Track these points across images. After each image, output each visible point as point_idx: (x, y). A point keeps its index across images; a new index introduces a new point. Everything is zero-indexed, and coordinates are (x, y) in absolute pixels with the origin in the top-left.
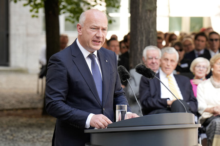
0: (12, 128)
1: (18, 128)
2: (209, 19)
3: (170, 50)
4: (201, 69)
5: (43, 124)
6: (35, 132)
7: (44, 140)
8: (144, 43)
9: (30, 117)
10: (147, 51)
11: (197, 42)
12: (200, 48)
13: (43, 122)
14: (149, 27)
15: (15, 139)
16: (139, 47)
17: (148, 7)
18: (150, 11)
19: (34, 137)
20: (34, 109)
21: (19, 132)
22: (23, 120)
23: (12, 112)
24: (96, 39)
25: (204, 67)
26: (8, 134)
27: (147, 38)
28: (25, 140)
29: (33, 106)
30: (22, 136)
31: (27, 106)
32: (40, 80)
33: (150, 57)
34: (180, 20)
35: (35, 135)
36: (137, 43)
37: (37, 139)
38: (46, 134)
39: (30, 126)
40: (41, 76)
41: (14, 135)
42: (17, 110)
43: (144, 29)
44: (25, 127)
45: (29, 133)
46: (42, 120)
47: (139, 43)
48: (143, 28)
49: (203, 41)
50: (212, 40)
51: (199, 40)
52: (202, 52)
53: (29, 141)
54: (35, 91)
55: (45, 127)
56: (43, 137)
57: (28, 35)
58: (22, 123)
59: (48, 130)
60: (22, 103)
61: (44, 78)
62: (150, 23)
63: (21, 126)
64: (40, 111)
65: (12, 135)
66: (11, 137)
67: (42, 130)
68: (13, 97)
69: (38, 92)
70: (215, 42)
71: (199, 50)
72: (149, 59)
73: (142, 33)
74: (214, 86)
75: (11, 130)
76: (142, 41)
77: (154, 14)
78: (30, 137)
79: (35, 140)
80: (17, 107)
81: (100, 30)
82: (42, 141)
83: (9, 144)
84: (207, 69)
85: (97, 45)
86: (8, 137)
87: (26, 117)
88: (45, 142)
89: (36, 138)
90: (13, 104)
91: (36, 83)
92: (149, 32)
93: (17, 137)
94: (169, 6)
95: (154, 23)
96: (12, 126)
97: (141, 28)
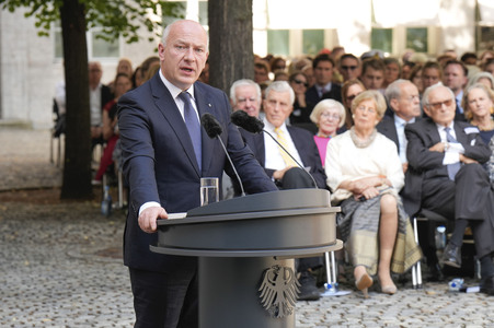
0: (13, 222)
1: (22, 221)
2: (335, 31)
3: (280, 86)
4: (331, 119)
5: (65, 214)
6: (53, 228)
7: (68, 240)
8: (233, 74)
9: (41, 202)
10: (237, 88)
11: (318, 71)
12: (324, 81)
13: (64, 210)
14: (240, 47)
15: (19, 239)
16: (225, 81)
17: (239, 14)
18: (242, 21)
19: (50, 236)
20: (46, 188)
21: (25, 228)
22: (30, 207)
23: (9, 195)
24: (185, 65)
25: (334, 115)
26: (6, 231)
27: (236, 66)
28: (35, 242)
29: (45, 183)
30: (30, 235)
31: (35, 184)
32: (56, 141)
33: (241, 98)
34: (285, 34)
35: (52, 232)
36: (221, 74)
37: (57, 240)
38: (70, 231)
39: (43, 217)
40: (57, 135)
41: (17, 233)
42: (17, 190)
43: (233, 51)
44: (34, 219)
45: (41, 229)
46: (62, 207)
47: (224, 74)
48: (230, 50)
49: (327, 69)
50: (345, 68)
51: (321, 69)
52: (328, 87)
53: (42, 243)
54: (47, 158)
55: (67, 217)
56: (66, 236)
57: (30, 65)
58: (28, 213)
59: (74, 223)
60: (25, 179)
61: (62, 137)
62: (243, 42)
63: (28, 219)
64: (59, 192)
65: (13, 233)
66: (13, 237)
67: (64, 223)
68: (10, 169)
69: (52, 161)
70: (350, 71)
71: (322, 84)
72: (240, 101)
73: (229, 59)
74: (356, 144)
75: (10, 225)
76: (229, 70)
77: (248, 27)
78: (44, 235)
79: (53, 241)
80: (18, 187)
81: (191, 49)
82: (65, 243)
83: (9, 248)
84: (340, 119)
85: (187, 76)
86: (7, 236)
87: (33, 202)
88: (71, 244)
89: (54, 237)
90: (11, 181)
91: (48, 145)
92: (240, 56)
93: (23, 235)
94: (267, 11)
95: (249, 41)
96: (12, 218)
97: (227, 49)
